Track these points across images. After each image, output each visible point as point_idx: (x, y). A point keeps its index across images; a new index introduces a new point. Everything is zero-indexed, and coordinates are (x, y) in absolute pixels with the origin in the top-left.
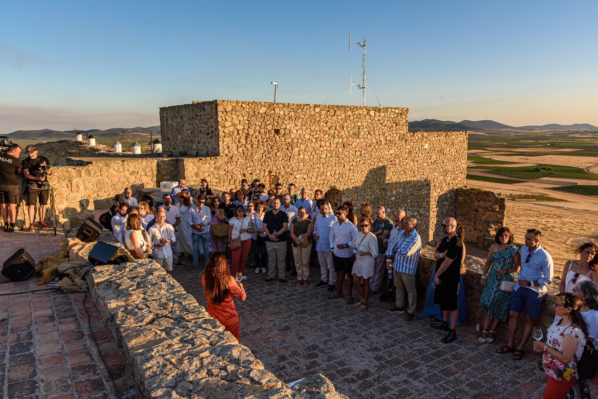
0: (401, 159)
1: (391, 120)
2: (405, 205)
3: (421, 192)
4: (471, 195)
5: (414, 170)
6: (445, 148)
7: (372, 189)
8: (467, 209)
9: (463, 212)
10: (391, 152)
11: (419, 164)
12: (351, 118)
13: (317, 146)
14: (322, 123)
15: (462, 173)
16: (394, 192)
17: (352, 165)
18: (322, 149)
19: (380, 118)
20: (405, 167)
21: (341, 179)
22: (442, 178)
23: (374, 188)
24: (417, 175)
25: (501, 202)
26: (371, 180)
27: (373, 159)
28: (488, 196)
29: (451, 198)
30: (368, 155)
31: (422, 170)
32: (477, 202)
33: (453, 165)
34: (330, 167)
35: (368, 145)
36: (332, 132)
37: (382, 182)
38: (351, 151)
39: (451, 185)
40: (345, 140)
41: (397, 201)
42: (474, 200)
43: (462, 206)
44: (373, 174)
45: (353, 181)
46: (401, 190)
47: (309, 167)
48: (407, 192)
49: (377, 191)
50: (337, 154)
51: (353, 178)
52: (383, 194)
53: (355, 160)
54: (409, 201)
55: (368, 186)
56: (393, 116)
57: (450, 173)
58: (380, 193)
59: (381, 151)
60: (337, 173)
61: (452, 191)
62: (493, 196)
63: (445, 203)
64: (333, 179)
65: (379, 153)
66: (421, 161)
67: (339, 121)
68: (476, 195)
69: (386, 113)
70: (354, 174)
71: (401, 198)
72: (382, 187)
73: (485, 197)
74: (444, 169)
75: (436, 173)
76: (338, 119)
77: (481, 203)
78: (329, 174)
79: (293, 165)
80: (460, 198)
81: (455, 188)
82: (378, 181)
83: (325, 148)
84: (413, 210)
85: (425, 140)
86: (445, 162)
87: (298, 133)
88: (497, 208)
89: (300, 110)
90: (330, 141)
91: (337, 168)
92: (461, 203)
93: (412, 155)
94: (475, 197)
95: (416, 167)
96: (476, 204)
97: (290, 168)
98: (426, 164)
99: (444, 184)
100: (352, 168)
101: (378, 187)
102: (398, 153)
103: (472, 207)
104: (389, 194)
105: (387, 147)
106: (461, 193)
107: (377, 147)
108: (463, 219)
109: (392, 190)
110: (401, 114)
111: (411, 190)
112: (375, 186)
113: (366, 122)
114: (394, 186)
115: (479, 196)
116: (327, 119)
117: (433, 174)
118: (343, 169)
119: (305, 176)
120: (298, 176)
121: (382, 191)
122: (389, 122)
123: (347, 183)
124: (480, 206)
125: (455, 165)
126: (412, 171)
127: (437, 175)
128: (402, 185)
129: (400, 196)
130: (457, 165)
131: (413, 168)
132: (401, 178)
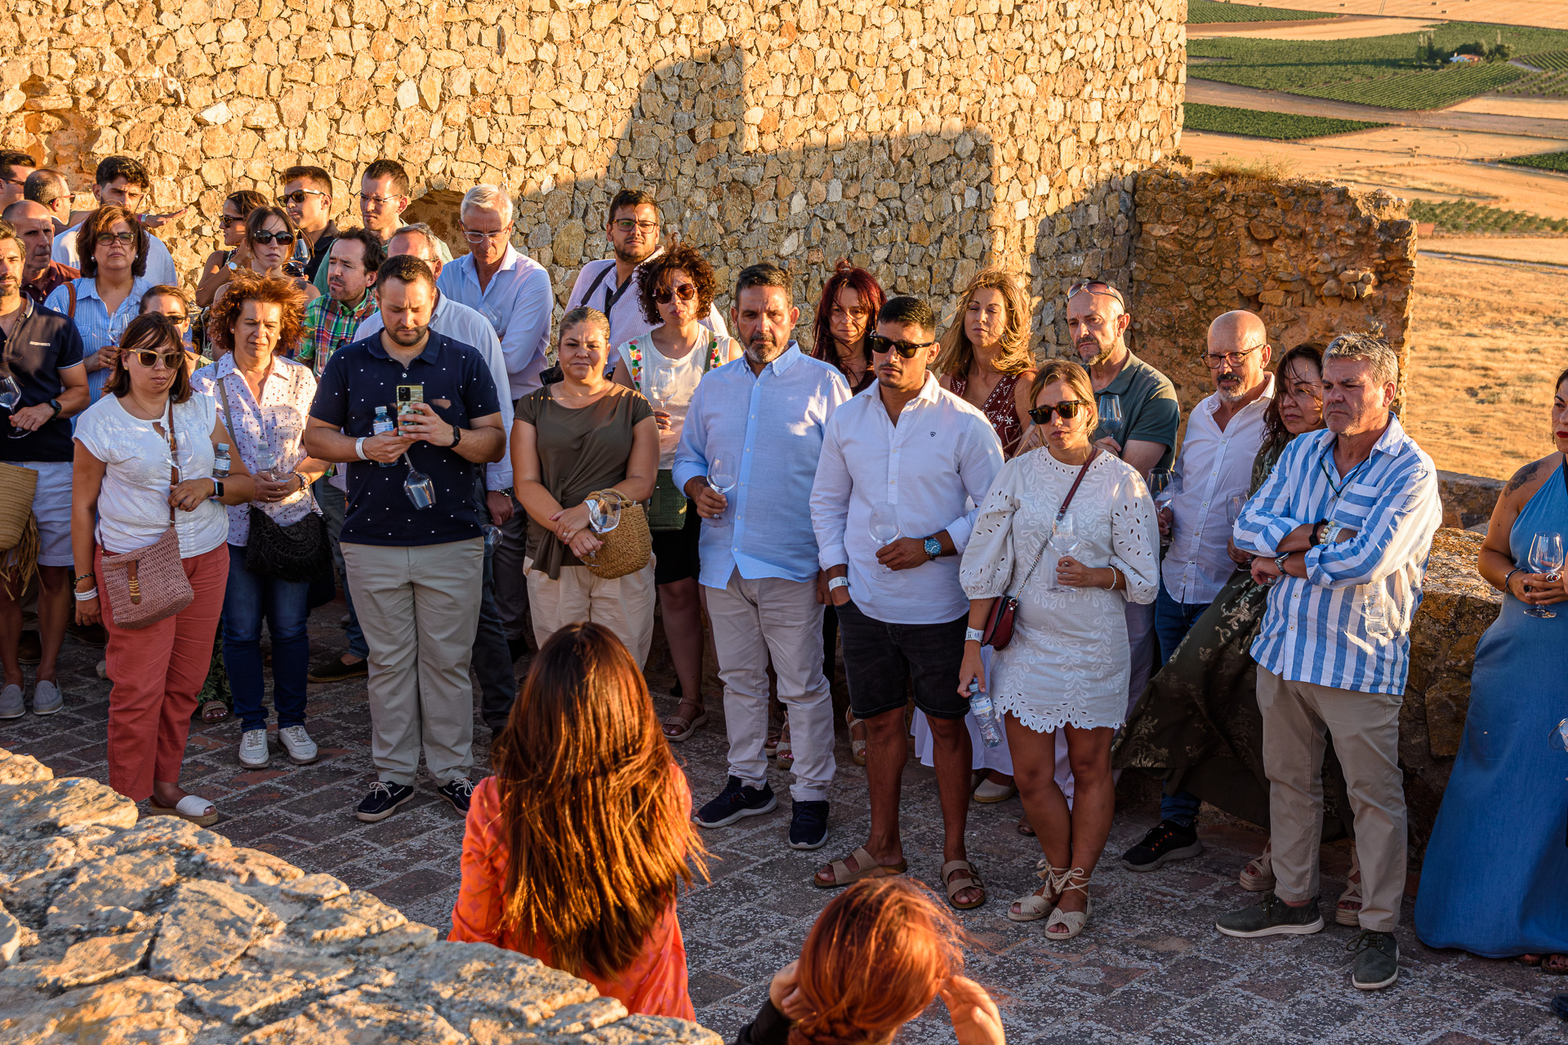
3: (945, 197)
4: (1222, 210)
5: (907, 65)
7: (667, 191)
8: (1198, 292)
9: (1175, 311)
11: (930, 24)
15: (1161, 78)
16: (798, 203)
17: (549, 38)
20: (852, 43)
21: (482, 130)
22: (1056, 107)
23: (681, 182)
24: (919, 96)
25: (1386, 247)
26: (659, 130)
28: (1316, 213)
29: (1109, 232)
31: (946, 64)
32: (1255, 249)
33: (1112, 31)
34: (415, 48)
37: (723, 144)
39: (1104, 150)
41: (816, 257)
42: (1236, 238)
43: (1170, 278)
44: (671, 90)
45: (558, 137)
46: (836, 192)
47: (287, 48)
48: (867, 201)
49: (700, 198)
51: (558, 118)
52: (734, 219)
54: (880, 254)
55: (647, 170)
57: (1100, 81)
58: (713, 211)
60: (460, 87)
61: (1111, 190)
62: (1343, 210)
63: (1077, 261)
64: (437, 126)
68: (1249, 206)
70: (562, 95)
71: (836, 237)
72: (726, 175)
73: (1298, 220)
74: (1069, 54)
75: (1022, 81)
77: (1280, 257)
78: (407, 96)
79: (184, 39)
80: (1158, 231)
81: (1130, 168)
82: (702, 135)
88: (1365, 281)
91: (456, 58)
92: (1164, 259)
94: (1241, 223)
95: (914, 42)
96: (1248, 263)
97: (166, 57)
99: (1069, 145)
100: (547, 53)
101: (705, 179)
103: (1225, 278)
104: (770, 217)
106: (1163, 197)
108: (1177, 353)
109: (784, 192)
111: (890, 188)
112: (687, 169)
114: (797, 167)
115: (1266, 212)
117: (1008, 87)
118: (497, 65)
119: (264, 115)
120: (216, 114)
121: (729, 203)
123: (519, 154)
124: (1269, 273)
125: (1124, 32)
126: (895, 68)
127: (1032, 89)
128: (838, 160)
129: (831, 225)
130: (1137, 30)
131: (901, 51)
132: (832, 114)
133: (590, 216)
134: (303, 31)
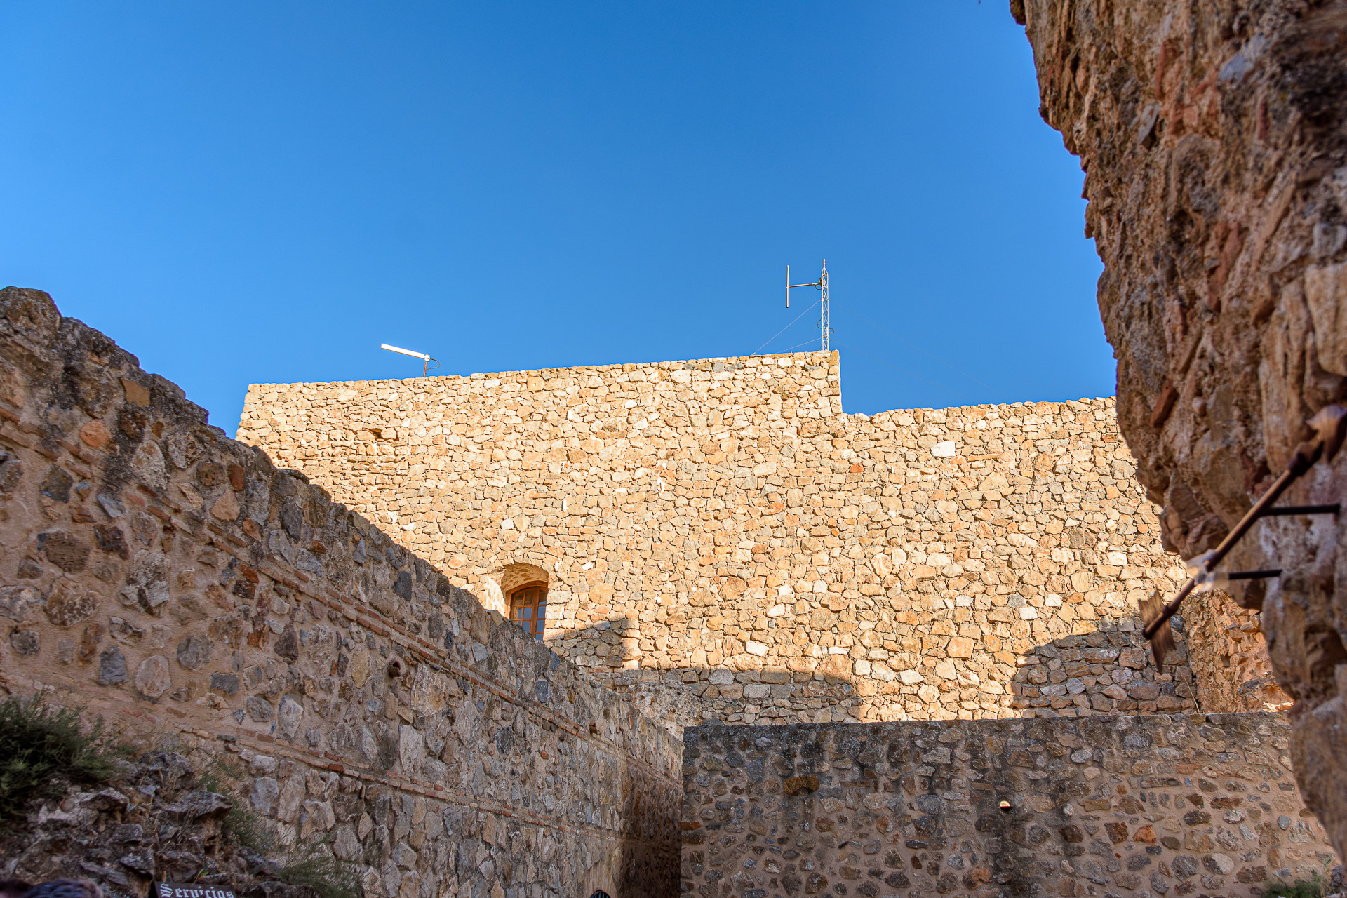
0: (812, 488)
1: (760, 386)
2: (848, 639)
3: (935, 599)
5: (887, 524)
6: (1060, 451)
7: (676, 576)
10: (761, 470)
11: (910, 504)
12: (603, 391)
13: (479, 459)
14: (503, 410)
17: (597, 505)
18: (496, 466)
19: (716, 385)
20: (834, 513)
22: (1064, 555)
27: (681, 491)
30: (660, 480)
31: (927, 526)
33: (1129, 510)
34: (515, 507)
35: (662, 453)
36: (532, 426)
38: (593, 470)
39: (1134, 584)
40: (576, 443)
41: (801, 620)
44: (682, 530)
45: (599, 546)
46: (821, 587)
47: (450, 506)
48: (853, 595)
49: (703, 581)
50: (542, 477)
51: (599, 538)
52: (729, 593)
53: (606, 491)
54: (866, 625)
55: (661, 565)
56: (767, 376)
57: (1117, 540)
58: (714, 589)
59: (719, 468)
60: (539, 522)
64: (522, 538)
65: (711, 473)
66: (921, 496)
67: (556, 400)
69: (737, 372)
70: (603, 528)
71: (822, 612)
72: (723, 572)
74: (1071, 523)
75: (1017, 538)
76: (556, 396)
78: (508, 524)
82: (705, 552)
83: (505, 463)
84: (894, 662)
85: (935, 431)
86: (1066, 497)
87: (431, 433)
89: (442, 389)
90: (523, 448)
91: (537, 511)
93: (868, 478)
95: (893, 513)
98: (954, 506)
100: (594, 511)
101: (705, 572)
102: (795, 472)
104: (759, 595)
105: (743, 455)
107: (700, 457)
109: (774, 584)
110: (804, 368)
111: (874, 590)
112: (692, 567)
113: (658, 400)
114: (785, 572)
116: (519, 399)
117: (1001, 541)
118: (561, 514)
119: (431, 528)
120: (411, 527)
122: (749, 390)
123: (571, 551)
126: (875, 526)
127: (1031, 543)
128: (823, 571)
129: (816, 605)
131: (880, 516)
132: (815, 546)
133: (617, 582)
134: (459, 500)
